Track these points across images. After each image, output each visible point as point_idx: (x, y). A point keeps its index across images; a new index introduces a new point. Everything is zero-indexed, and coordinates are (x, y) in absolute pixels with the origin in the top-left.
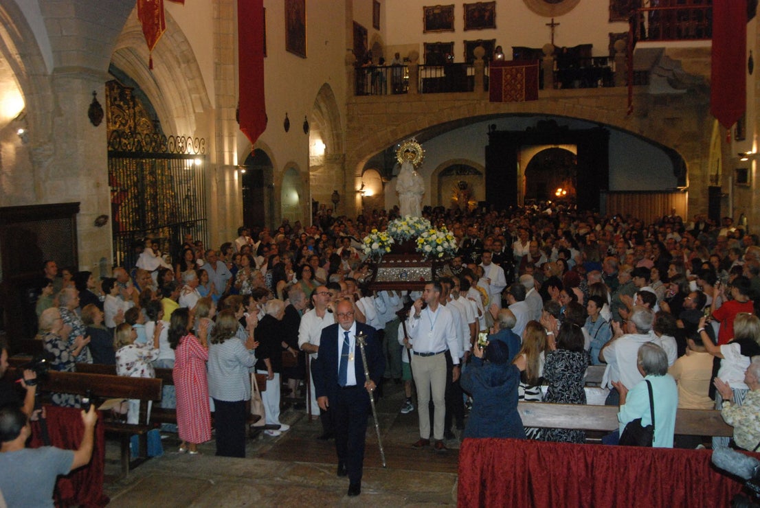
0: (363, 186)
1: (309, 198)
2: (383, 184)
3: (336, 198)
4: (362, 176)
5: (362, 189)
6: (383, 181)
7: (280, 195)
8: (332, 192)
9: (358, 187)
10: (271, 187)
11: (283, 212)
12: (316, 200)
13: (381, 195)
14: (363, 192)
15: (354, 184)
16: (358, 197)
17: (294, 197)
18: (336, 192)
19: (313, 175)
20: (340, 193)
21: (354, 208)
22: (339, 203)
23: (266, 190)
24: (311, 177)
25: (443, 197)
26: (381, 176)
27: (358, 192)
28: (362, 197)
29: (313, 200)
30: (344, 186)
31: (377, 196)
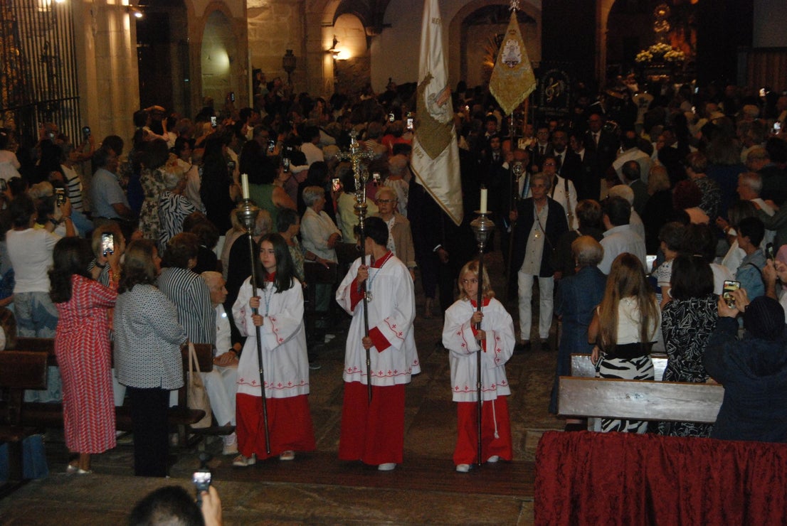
0: (335, 42)
1: (247, 63)
2: (369, 40)
3: (290, 62)
4: (333, 25)
5: (333, 48)
6: (369, 34)
7: (199, 57)
8: (283, 53)
9: (328, 44)
10: (183, 44)
11: (204, 87)
12: (257, 67)
13: (364, 59)
14: (336, 53)
15: (320, 39)
16: (328, 61)
17: (222, 61)
18: (289, 53)
19: (251, 24)
20: (297, 53)
21: (320, 80)
22: (295, 71)
23: (174, 49)
24: (249, 27)
25: (469, 62)
26: (365, 26)
27: (328, 52)
28: (334, 60)
29: (253, 67)
30: (304, 42)
31: (357, 59)
